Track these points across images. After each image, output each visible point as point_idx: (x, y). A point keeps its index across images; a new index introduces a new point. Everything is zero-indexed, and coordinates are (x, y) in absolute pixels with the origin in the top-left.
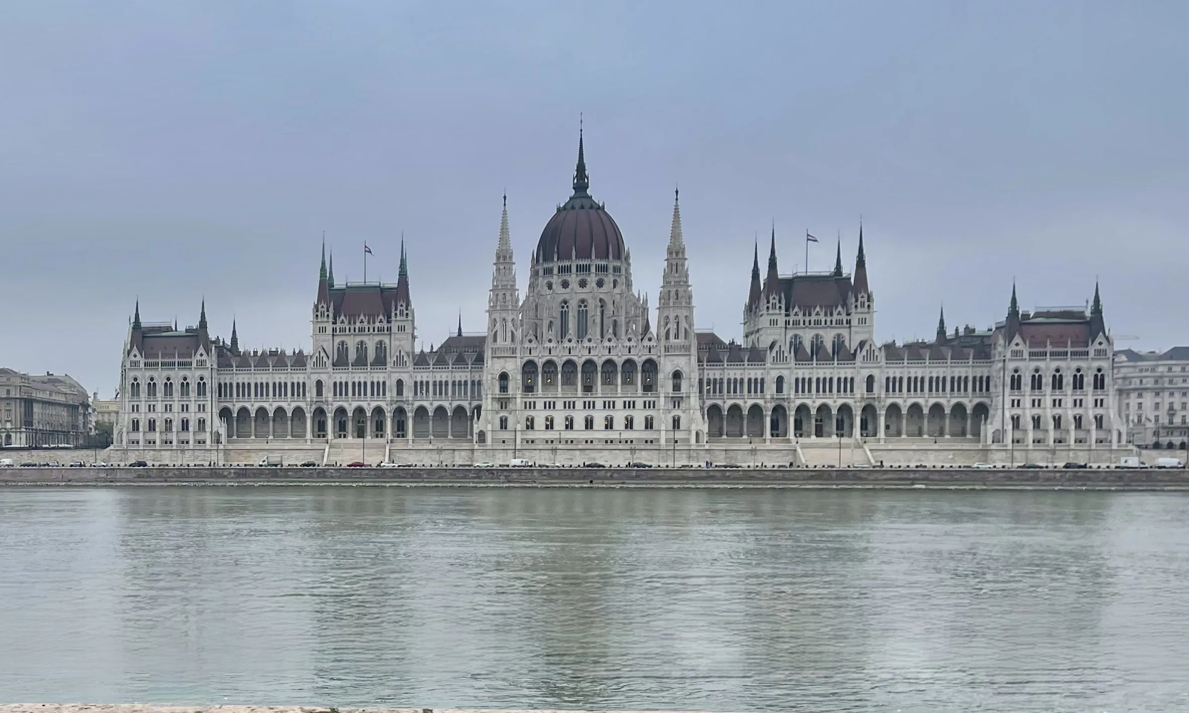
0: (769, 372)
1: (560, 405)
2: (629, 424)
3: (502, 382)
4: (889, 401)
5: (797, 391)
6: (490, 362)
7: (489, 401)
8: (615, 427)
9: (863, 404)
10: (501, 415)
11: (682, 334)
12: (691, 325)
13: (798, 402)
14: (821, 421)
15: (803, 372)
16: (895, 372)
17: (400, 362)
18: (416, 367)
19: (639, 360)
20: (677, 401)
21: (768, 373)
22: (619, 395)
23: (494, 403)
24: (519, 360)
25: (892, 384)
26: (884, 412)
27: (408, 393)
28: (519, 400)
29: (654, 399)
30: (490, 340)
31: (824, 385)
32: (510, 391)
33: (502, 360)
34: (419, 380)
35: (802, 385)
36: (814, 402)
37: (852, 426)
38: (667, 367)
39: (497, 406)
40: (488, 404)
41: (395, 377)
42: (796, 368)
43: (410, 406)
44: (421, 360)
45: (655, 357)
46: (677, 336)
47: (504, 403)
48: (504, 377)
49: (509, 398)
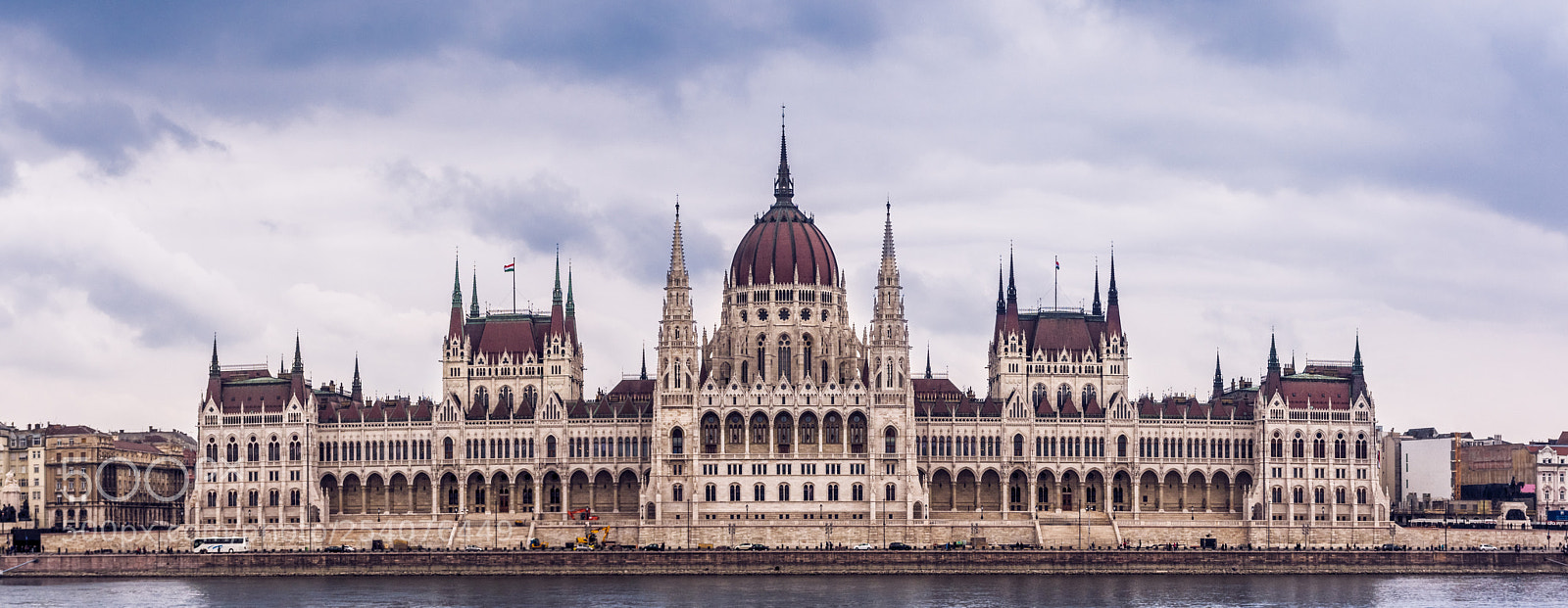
0: (1006, 429)
1: (747, 468)
2: (833, 493)
3: (675, 439)
4: (1144, 468)
5: (1039, 454)
6: (659, 414)
7: (659, 463)
8: (817, 497)
9: (1115, 470)
10: (675, 482)
11: (896, 380)
12: (906, 370)
13: (1040, 467)
14: (1070, 490)
15: (1046, 430)
16: (1149, 431)
17: (551, 414)
18: (571, 420)
19: (845, 412)
20: (891, 466)
21: (1004, 430)
22: (821, 457)
23: (665, 466)
24: (695, 411)
25: (1148, 447)
26: (1138, 481)
27: (562, 455)
28: (696, 463)
29: (863, 462)
30: (660, 385)
31: (1070, 446)
32: (686, 452)
33: (675, 411)
34: (575, 435)
35: (1045, 446)
36: (1059, 467)
37: (1103, 498)
38: (878, 420)
39: (668, 470)
40: (658, 467)
41: (544, 433)
42: (1037, 425)
43: (565, 471)
44: (578, 410)
45: (863, 409)
46: (890, 383)
47: (678, 466)
48: (677, 433)
49: (683, 461)
